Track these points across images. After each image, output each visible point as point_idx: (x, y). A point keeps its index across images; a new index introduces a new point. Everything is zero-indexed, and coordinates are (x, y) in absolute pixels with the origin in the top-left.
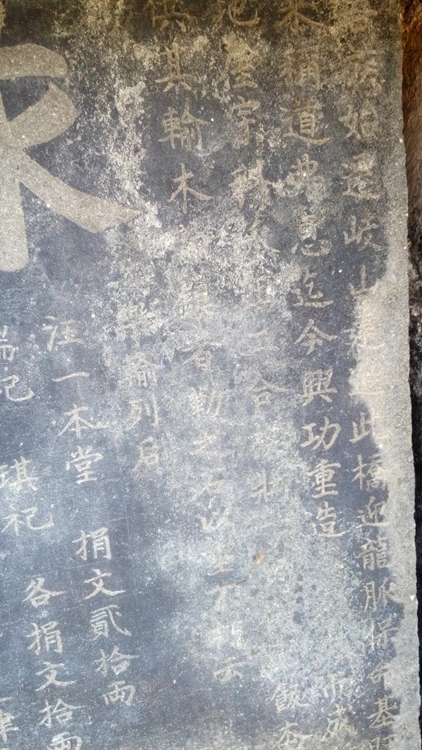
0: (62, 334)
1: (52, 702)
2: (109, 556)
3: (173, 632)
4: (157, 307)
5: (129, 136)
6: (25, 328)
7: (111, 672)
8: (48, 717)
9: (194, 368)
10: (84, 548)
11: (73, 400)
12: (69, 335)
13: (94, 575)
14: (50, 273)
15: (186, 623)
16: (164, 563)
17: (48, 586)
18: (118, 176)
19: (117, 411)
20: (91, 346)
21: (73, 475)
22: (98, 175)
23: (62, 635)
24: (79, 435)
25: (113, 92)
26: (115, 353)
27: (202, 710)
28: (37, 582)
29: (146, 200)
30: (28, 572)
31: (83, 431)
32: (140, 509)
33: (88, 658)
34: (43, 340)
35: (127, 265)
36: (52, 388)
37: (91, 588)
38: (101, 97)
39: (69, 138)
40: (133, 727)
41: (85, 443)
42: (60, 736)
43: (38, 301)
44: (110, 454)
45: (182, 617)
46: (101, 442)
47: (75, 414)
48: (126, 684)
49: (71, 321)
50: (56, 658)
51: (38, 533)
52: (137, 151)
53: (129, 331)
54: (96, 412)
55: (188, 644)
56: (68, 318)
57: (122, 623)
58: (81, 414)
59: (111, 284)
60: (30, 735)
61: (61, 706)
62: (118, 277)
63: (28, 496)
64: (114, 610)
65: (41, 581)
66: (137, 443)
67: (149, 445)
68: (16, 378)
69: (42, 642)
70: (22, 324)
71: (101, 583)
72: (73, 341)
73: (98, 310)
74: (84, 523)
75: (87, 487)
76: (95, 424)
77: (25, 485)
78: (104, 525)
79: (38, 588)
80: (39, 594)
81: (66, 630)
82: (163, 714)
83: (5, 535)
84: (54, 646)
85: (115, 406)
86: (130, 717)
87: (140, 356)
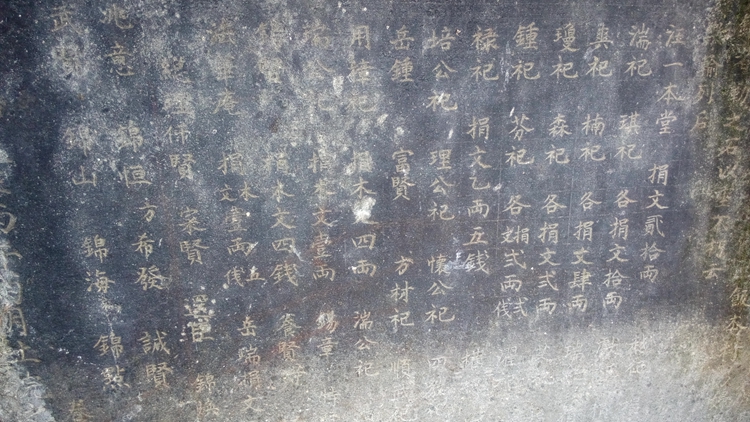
0: (676, 37)
1: (613, 271)
2: (665, 183)
6: (658, 30)
7: (648, 258)
8: (608, 280)
9: (739, 70)
10: (653, 175)
11: (671, 80)
12: (679, 38)
13: (654, 194)
15: (696, 235)
16: (693, 194)
17: (629, 196)
19: (691, 91)
20: (689, 47)
21: (659, 127)
23: (629, 228)
24: (668, 103)
26: (700, 53)
27: (691, 295)
28: (624, 192)
30: (622, 184)
31: (671, 101)
32: (688, 157)
33: (638, 247)
34: (665, 39)
36: (662, 71)
37: (651, 201)
40: (651, 297)
41: (669, 109)
42: (611, 294)
43: (669, 15)
44: (681, 118)
45: (694, 231)
47: (669, 89)
48: (655, 268)
49: (682, 29)
50: (622, 243)
51: (632, 161)
53: (711, 40)
54: (680, 90)
55: (694, 249)
56: (681, 27)
57: (662, 228)
58: (673, 89)
59: (708, 9)
60: (596, 289)
61: (617, 274)
63: (633, 136)
64: (659, 218)
65: (627, 191)
66: (697, 113)
67: (703, 115)
68: (645, 61)
69: (617, 231)
70: (657, 28)
71: (657, 200)
72: (680, 42)
73: (698, 24)
74: (656, 160)
75: (665, 136)
76: (678, 97)
77: (633, 129)
78: (667, 163)
79: (624, 196)
80: (623, 200)
81: (631, 226)
82: (669, 293)
83: (615, 159)
84: (623, 235)
85: (691, 87)
86: (651, 290)
87: (712, 57)
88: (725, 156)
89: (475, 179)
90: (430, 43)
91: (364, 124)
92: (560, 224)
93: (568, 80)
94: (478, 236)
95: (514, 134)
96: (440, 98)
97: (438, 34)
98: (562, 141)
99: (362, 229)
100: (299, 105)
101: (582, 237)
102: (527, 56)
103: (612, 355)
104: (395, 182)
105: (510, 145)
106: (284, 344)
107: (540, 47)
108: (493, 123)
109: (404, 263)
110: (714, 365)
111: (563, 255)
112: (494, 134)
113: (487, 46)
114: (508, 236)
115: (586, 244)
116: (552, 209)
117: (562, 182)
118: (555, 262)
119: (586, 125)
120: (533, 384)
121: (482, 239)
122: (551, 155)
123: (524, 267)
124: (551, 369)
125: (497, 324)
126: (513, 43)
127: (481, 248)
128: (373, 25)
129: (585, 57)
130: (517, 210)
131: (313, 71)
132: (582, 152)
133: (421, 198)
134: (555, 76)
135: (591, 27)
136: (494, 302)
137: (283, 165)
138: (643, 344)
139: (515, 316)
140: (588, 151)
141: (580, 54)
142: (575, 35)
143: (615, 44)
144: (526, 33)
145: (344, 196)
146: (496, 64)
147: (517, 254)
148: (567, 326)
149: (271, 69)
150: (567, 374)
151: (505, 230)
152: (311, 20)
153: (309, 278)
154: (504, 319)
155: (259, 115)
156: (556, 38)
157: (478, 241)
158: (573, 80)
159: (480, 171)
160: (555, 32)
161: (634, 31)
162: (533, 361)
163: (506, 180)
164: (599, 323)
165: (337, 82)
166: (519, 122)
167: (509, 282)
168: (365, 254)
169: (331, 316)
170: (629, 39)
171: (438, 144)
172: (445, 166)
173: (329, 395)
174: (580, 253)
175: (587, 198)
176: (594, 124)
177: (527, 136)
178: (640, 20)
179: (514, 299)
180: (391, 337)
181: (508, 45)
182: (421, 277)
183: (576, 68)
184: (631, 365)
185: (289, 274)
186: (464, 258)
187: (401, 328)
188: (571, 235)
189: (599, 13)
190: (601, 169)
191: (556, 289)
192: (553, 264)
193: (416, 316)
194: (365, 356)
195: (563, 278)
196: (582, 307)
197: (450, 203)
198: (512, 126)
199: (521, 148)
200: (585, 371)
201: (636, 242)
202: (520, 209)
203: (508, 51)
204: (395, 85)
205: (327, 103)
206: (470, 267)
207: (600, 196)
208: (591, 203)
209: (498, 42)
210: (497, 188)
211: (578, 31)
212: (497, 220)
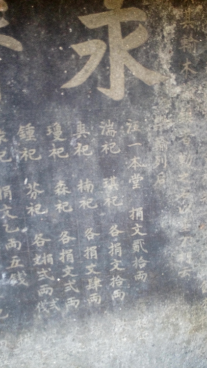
0: (133, 127)
1: (115, 276)
2: (142, 219)
3: (164, 253)
4: (171, 118)
5: (168, 46)
6: (120, 124)
7: (138, 267)
8: (113, 283)
9: (183, 145)
10: (133, 215)
11: (134, 154)
12: (136, 128)
13: (136, 226)
14: (132, 101)
15: (169, 250)
16: (163, 225)
17: (118, 228)
18: (162, 63)
19: (151, 160)
20: (144, 133)
21: (131, 185)
22: (154, 62)
23: (122, 249)
24: (135, 169)
25: (163, 28)
26: (152, 136)
27: (172, 288)
28: (114, 227)
29: (171, 72)
30: (112, 222)
31: (137, 168)
32: (156, 201)
33: (130, 260)
34: (126, 128)
35: (161, 99)
36: (127, 149)
37: (134, 231)
38: (158, 30)
39: (144, 46)
40: (145, 291)
41: (137, 172)
42: (117, 291)
43: (126, 113)
44: (146, 178)
45: (168, 248)
46: (143, 172)
47: (134, 160)
48: (144, 272)
49: (137, 122)
50: (119, 258)
51: (117, 207)
52: (170, 52)
53: (159, 127)
54: (142, 160)
55: (169, 259)
56: (136, 120)
57: (145, 247)
58: (137, 160)
59: (154, 107)
60: (106, 289)
61: (118, 279)
62: (157, 104)
63: (115, 191)
64: (142, 241)
65: (116, 226)
66: (157, 174)
67: (161, 175)
68: (114, 144)
69: (114, 251)
70: (119, 122)
71: (138, 230)
72: (137, 130)
73: (148, 118)
74: (134, 205)
75: (136, 190)
76: (141, 164)
77: (113, 187)
78: (141, 206)
79: (115, 229)
80: (115, 231)
81: (123, 247)
82: (157, 287)
83: (105, 207)
84: (118, 253)
85: (150, 158)
86: (144, 287)
87: (162, 138)
88: (182, 199)
89: (7, 226)
92: (74, 250)
93: (62, 159)
94: (16, 262)
95: (30, 195)
98: (66, 198)
101: (90, 256)
102: (30, 145)
103: (124, 330)
105: (28, 202)
107: (38, 139)
108: (13, 189)
111: (79, 269)
112: (15, 196)
114: (37, 260)
115: (94, 261)
116: (66, 241)
117: (70, 222)
118: (74, 274)
119: (80, 187)
120: (71, 352)
121: (20, 263)
122: (59, 207)
123: (53, 279)
124: (82, 341)
125: (39, 317)
126: (18, 138)
127: (20, 269)
129: (71, 144)
130: (41, 243)
132: (80, 204)
134: (52, 157)
135: (72, 124)
138: (145, 320)
139: (51, 311)
140: (84, 203)
141: (67, 142)
142: (62, 130)
143: (91, 134)
144: (25, 130)
146: (8, 151)
147: (46, 271)
148: (89, 314)
150: (94, 344)
151: (34, 256)
154: (43, 313)
156: (48, 132)
157: (17, 265)
158: (66, 158)
160: (46, 129)
161: (104, 125)
162: (69, 338)
163: (30, 225)
164: (111, 309)
166: (33, 187)
167: (44, 289)
170: (100, 131)
174: (90, 267)
175: (90, 232)
176: (84, 185)
177: (39, 196)
178: (106, 118)
179: (49, 299)
181: (14, 139)
183: (66, 151)
184: (138, 334)
186: (8, 277)
188: (82, 256)
189: (76, 115)
190: (96, 213)
191: (77, 291)
192: (73, 275)
195: (81, 283)
196: (98, 301)
198: (28, 190)
199: (37, 203)
200: (106, 341)
201: (129, 257)
202: (43, 243)
203: (15, 143)
206: (13, 282)
207: (99, 230)
208: (93, 235)
209: (6, 137)
210: (25, 230)
211: (63, 127)
212: (28, 251)
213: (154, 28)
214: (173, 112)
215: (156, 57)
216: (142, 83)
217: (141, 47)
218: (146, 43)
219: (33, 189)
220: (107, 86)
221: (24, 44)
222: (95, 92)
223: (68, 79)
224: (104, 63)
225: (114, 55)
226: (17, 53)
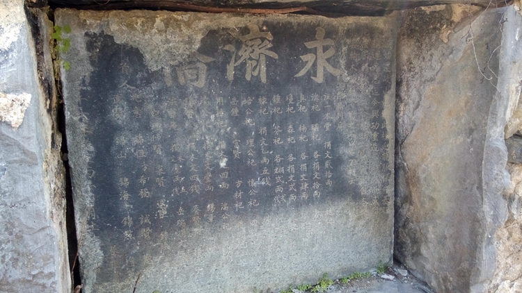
0: (327, 97)
1: (316, 182)
2: (330, 148)
3: (341, 169)
4: (345, 93)
5: (344, 57)
6: (321, 95)
7: (328, 177)
8: (314, 186)
9: (350, 107)
10: (326, 146)
11: (327, 112)
13: (327, 152)
14: (327, 84)
16: (341, 152)
17: (318, 153)
18: (341, 65)
19: (335, 115)
20: (332, 100)
21: (325, 129)
22: (337, 65)
25: (342, 48)
26: (336, 102)
27: (345, 190)
28: (316, 152)
29: (345, 70)
30: (315, 149)
31: (328, 119)
32: (337, 138)
33: (324, 173)
34: (323, 98)
35: (341, 83)
36: (324, 109)
37: (326, 155)
40: (331, 192)
41: (328, 122)
42: (316, 191)
43: (324, 90)
44: (333, 125)
45: (343, 166)
46: (331, 122)
47: (327, 115)
48: (331, 180)
49: (329, 94)
50: (318, 172)
51: (318, 141)
52: (345, 60)
53: (339, 97)
54: (331, 115)
55: (344, 173)
57: (331, 165)
59: (337, 87)
60: (310, 190)
61: (317, 184)
62: (338, 85)
63: (317, 132)
64: (330, 162)
66: (338, 123)
67: (340, 123)
68: (318, 106)
69: (315, 167)
71: (328, 154)
72: (329, 99)
73: (334, 92)
74: (326, 140)
75: (328, 131)
76: (330, 117)
77: (316, 129)
78: (330, 141)
80: (316, 155)
81: (320, 165)
82: (337, 190)
83: (312, 140)
84: (318, 168)
86: (330, 189)
87: (341, 103)
88: (350, 137)
89: (263, 150)
90: (244, 102)
91: (222, 131)
92: (295, 165)
93: (292, 113)
94: (265, 171)
95: (275, 132)
96: (249, 121)
97: (247, 99)
98: (292, 135)
99: (223, 170)
100: (199, 125)
101: (303, 170)
102: (277, 106)
103: (319, 216)
104: (234, 152)
105: (274, 137)
106: (195, 218)
107: (282, 102)
108: (268, 129)
109: (239, 182)
110: (359, 219)
111: (297, 177)
112: (268, 133)
113: (263, 103)
114: (276, 171)
115: (305, 172)
116: (291, 159)
117: (294, 149)
118: (294, 180)
119: (300, 129)
120: (290, 230)
122: (289, 139)
123: (283, 182)
124: (297, 223)
125: (275, 205)
126: (272, 101)
127: (267, 175)
128: (224, 97)
129: (297, 105)
130: (279, 161)
131: (204, 113)
132: (300, 138)
133: (243, 157)
134: (287, 112)
135: (298, 95)
136: (274, 196)
137: (194, 147)
138: (330, 211)
139: (282, 202)
140: (302, 138)
141: (295, 104)
142: (293, 98)
143: (307, 100)
144: (276, 98)
145: (216, 158)
146: (267, 109)
147: (280, 177)
148: (301, 205)
149: (189, 114)
150: (303, 224)
151: (275, 168)
152: (203, 97)
153: (204, 190)
154: (278, 203)
155: (185, 129)
156: (286, 99)
157: (266, 173)
158: (294, 113)
159: (264, 147)
160: (286, 97)
161: (313, 96)
162: (290, 220)
163: (274, 149)
164: (313, 203)
165: (212, 117)
167: (278, 188)
168: (224, 180)
169: (212, 205)
170: (311, 98)
171: (249, 137)
172: (252, 145)
173: (212, 238)
174: (303, 176)
175: (303, 155)
176: (303, 128)
177: (280, 133)
178: (314, 92)
179: (281, 195)
180: (236, 213)
181: (270, 102)
182: (246, 188)
183: (294, 109)
184: (327, 220)
185: (196, 189)
186: (261, 180)
187: (239, 209)
188: (299, 169)
189: (300, 90)
190: (307, 144)
191: (296, 190)
193: (245, 204)
194: (226, 221)
195: (298, 186)
196: (306, 197)
197: (254, 159)
198: (274, 130)
199: (278, 138)
200: (309, 223)
201: (322, 171)
203: (271, 104)
204: (233, 117)
205: (209, 125)
206: (263, 183)
207: (308, 154)
208: (305, 157)
209: (267, 101)
210: (271, 153)
211: (294, 96)
212: (272, 165)
213: (338, 48)
214: (346, 90)
215: (338, 62)
216: (331, 75)
217: (331, 57)
218: (334, 56)
219: (277, 129)
220: (316, 76)
221: (279, 56)
222: (310, 79)
223: (297, 73)
224: (315, 65)
225: (319, 61)
226: (275, 60)
